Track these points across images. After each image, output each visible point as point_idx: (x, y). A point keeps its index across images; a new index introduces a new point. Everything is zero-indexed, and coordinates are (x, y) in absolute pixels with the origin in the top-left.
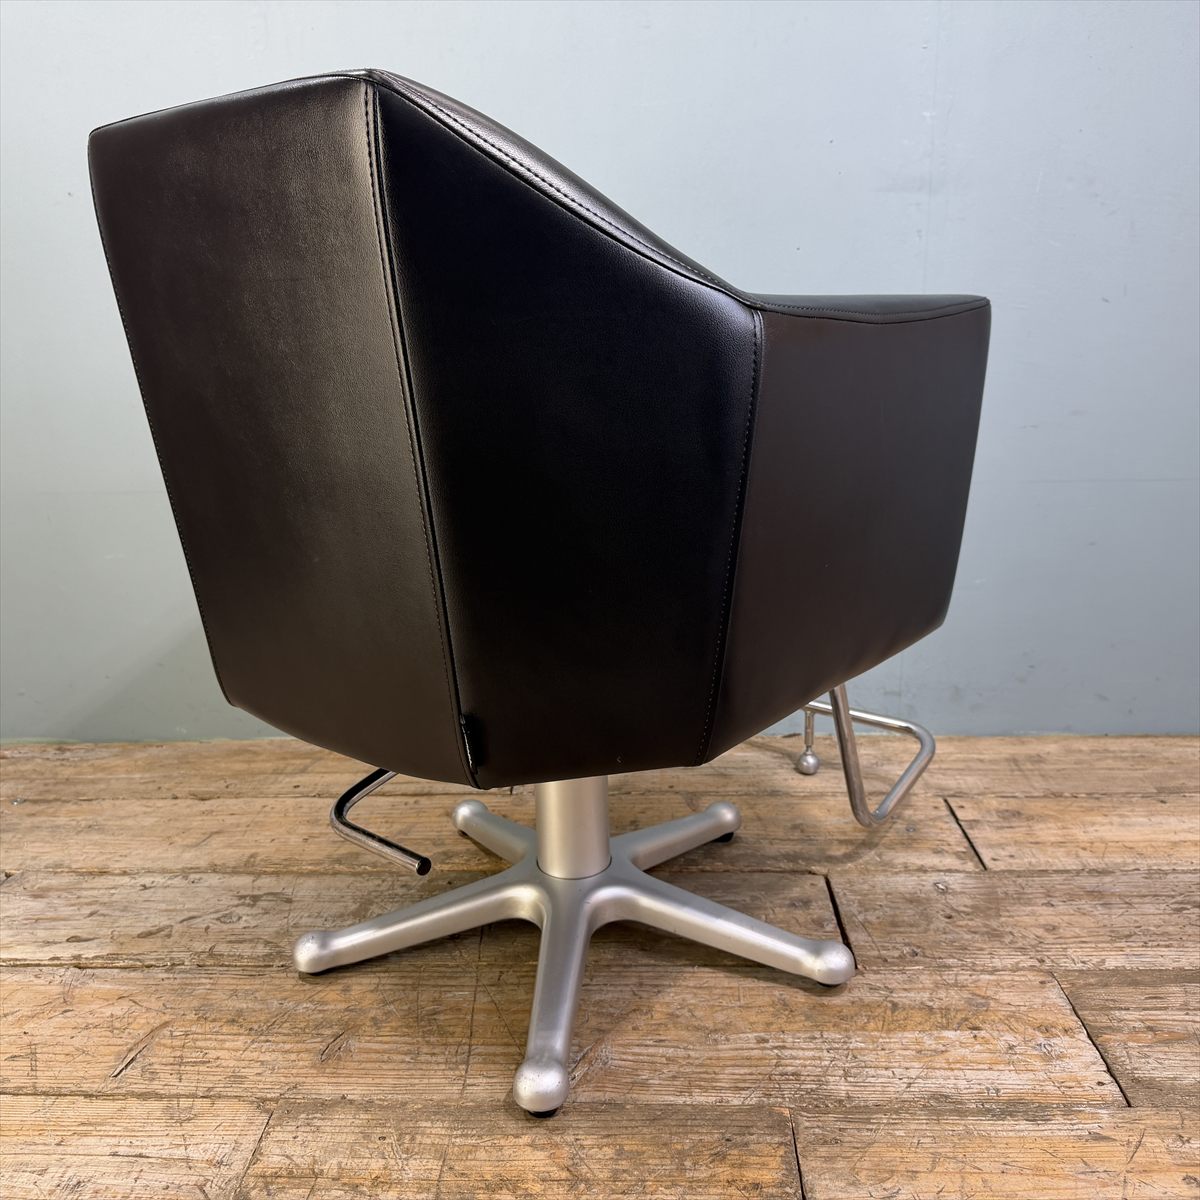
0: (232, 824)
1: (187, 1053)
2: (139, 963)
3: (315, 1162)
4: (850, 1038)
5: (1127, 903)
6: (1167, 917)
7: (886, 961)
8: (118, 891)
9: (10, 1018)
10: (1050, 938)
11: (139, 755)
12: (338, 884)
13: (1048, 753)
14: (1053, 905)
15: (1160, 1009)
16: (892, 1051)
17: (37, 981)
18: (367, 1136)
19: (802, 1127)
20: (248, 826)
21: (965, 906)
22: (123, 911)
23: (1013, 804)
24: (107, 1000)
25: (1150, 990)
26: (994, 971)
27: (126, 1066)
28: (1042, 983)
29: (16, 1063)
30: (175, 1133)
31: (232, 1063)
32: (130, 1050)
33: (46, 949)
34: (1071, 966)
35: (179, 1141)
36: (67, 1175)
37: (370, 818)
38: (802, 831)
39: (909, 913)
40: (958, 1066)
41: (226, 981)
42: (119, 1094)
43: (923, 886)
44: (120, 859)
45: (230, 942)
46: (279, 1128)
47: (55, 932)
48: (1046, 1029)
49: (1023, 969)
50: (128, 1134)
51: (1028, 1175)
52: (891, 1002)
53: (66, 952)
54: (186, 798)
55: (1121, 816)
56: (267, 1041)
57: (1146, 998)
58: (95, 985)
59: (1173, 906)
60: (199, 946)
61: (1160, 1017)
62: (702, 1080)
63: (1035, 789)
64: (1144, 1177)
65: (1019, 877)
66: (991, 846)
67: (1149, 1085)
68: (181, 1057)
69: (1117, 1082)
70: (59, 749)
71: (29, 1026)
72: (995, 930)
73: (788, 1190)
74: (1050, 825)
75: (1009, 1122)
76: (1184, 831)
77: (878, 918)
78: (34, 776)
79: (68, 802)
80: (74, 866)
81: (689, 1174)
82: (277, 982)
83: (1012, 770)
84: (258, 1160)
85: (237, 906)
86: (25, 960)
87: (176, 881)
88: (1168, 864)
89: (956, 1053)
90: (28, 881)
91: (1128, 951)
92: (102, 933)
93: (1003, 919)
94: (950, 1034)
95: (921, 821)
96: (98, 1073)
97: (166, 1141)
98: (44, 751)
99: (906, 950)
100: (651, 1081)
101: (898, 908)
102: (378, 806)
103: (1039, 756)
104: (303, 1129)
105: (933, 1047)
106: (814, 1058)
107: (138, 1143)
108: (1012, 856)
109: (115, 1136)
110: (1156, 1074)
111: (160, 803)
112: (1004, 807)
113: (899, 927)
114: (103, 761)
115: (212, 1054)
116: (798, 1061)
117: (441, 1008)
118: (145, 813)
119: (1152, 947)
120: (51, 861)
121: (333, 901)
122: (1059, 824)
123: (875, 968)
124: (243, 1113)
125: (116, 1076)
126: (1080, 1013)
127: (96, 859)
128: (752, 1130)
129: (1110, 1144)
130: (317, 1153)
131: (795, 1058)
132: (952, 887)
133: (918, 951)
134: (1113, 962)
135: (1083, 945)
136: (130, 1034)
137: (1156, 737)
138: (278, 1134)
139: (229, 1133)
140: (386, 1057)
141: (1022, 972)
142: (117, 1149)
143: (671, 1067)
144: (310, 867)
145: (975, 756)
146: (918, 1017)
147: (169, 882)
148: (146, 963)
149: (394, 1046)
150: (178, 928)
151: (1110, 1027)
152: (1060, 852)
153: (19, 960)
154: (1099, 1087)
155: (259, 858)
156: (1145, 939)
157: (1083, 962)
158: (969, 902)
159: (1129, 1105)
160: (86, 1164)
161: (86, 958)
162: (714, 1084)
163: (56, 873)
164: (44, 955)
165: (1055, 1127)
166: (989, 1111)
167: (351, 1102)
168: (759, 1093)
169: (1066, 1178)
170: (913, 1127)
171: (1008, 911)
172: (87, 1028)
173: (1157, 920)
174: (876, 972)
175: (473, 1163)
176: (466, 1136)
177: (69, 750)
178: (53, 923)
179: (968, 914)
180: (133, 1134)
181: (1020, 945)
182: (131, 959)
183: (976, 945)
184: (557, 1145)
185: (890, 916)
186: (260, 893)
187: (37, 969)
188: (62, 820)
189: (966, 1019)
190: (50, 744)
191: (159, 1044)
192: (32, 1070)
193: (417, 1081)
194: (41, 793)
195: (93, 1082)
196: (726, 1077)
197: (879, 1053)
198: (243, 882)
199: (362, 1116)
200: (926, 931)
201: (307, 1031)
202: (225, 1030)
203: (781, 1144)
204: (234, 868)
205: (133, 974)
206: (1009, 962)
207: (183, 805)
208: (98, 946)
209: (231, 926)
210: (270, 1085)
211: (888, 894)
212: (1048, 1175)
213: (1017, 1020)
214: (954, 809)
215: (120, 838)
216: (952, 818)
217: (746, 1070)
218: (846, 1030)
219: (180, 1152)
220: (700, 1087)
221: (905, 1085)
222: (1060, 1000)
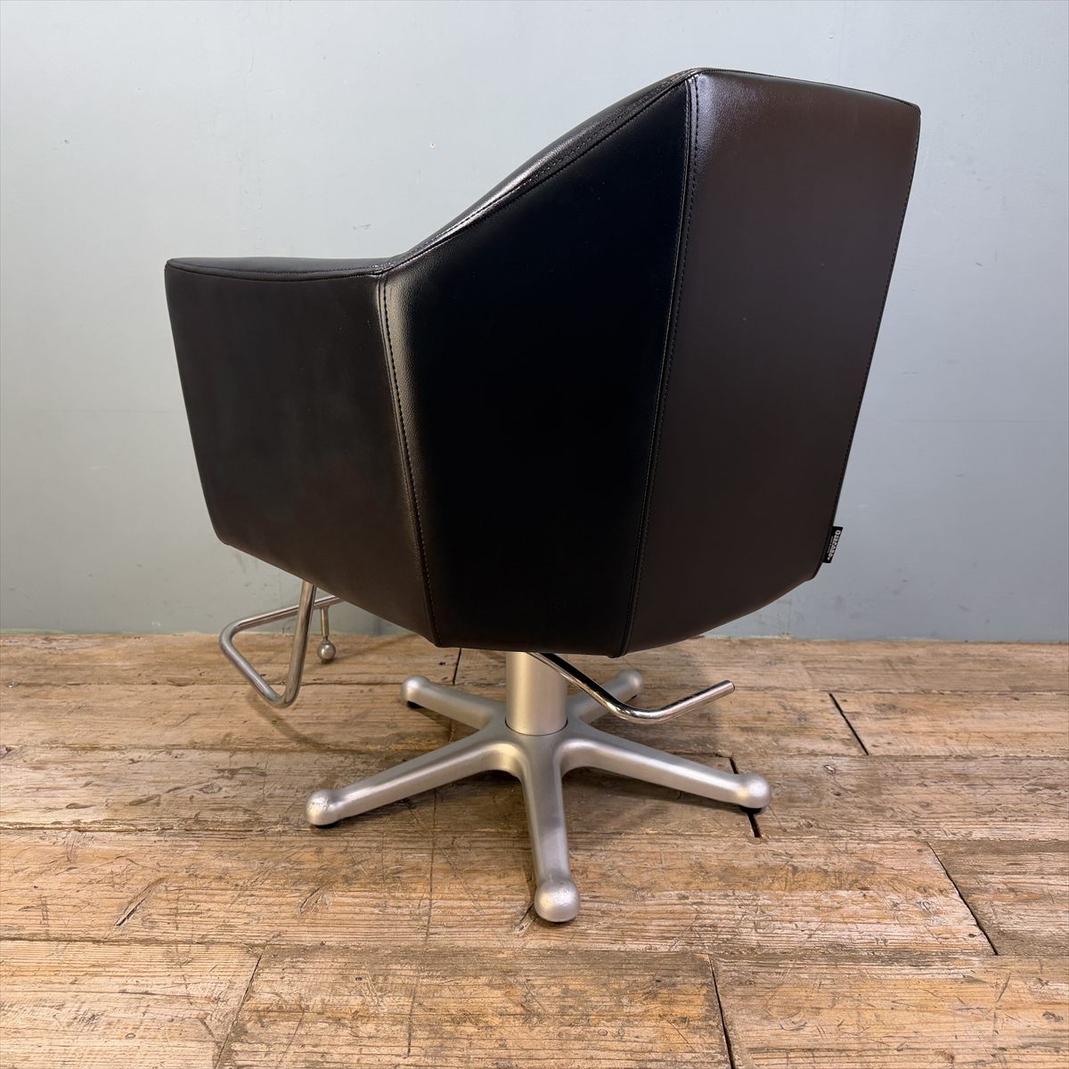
0: (207, 708)
1: (181, 905)
2: (132, 828)
3: (301, 999)
4: (758, 896)
5: (989, 784)
6: (1023, 796)
7: (786, 831)
8: (108, 764)
9: (21, 874)
10: (924, 813)
11: (120, 645)
12: (306, 760)
13: (917, 656)
14: (926, 786)
15: (1020, 873)
16: (794, 908)
17: (42, 842)
18: (345, 977)
19: (720, 970)
20: (222, 709)
21: (852, 785)
22: (114, 782)
23: (889, 699)
24: (107, 859)
25: (1010, 858)
26: (878, 841)
27: (128, 916)
28: (919, 851)
29: (28, 913)
30: (176, 974)
31: (222, 914)
32: (131, 903)
33: (48, 814)
34: (943, 837)
35: (180, 980)
36: (83, 1009)
37: (331, 704)
38: (709, 719)
39: (803, 791)
40: (851, 920)
41: (212, 843)
42: (123, 941)
43: (815, 767)
44: (109, 736)
45: (213, 810)
46: (267, 970)
47: (55, 800)
48: (924, 890)
49: (903, 839)
50: (134, 974)
51: (913, 1011)
52: (792, 865)
53: (67, 817)
54: (165, 684)
55: (981, 710)
56: (252, 895)
57: (1008, 865)
58: (94, 846)
59: (1028, 787)
60: (186, 813)
61: (1019, 881)
62: (633, 930)
63: (907, 686)
64: (1010, 1013)
65: (896, 761)
66: (872, 734)
67: (1012, 937)
68: (176, 908)
69: (985, 934)
70: (46, 639)
71: (38, 881)
72: (878, 806)
73: (711, 1022)
74: (921, 718)
75: (896, 967)
76: (1035, 724)
77: (777, 794)
78: (25, 663)
79: (59, 686)
80: (68, 742)
81: (626, 1010)
82: (258, 844)
83: (887, 670)
84: (251, 997)
85: (216, 778)
86: (30, 824)
87: (162, 756)
88: (1022, 752)
89: (850, 909)
90: (27, 755)
91: (991, 824)
92: (97, 801)
93: (884, 797)
94: (843, 893)
95: (811, 712)
96: (103, 922)
97: (169, 981)
98: (33, 640)
99: (803, 821)
100: (590, 931)
101: (795, 787)
102: (337, 694)
103: (909, 658)
104: (288, 971)
105: (830, 904)
106: (728, 913)
107: (144, 982)
108: (889, 743)
109: (123, 976)
110: (1018, 928)
111: (142, 688)
112: (881, 701)
113: (796, 802)
114: (87, 650)
115: (204, 906)
116: (714, 915)
117: (403, 868)
118: (128, 696)
119: (1011, 821)
120: (47, 738)
121: (302, 774)
122: (929, 717)
123: (777, 837)
124: (235, 957)
125: (120, 925)
126: (952, 876)
127: (87, 737)
128: (677, 973)
129: (981, 985)
130: (303, 991)
131: (712, 913)
132: (839, 768)
133: (812, 823)
134: (978, 835)
135: (952, 819)
136: (129, 888)
137: (1009, 644)
138: (266, 975)
139: (224, 973)
140: (357, 910)
141: (902, 842)
142: (125, 987)
143: (606, 919)
144: (280, 746)
145: (855, 657)
146: (815, 878)
147: (155, 757)
148: (139, 828)
149: (365, 900)
150: (165, 796)
151: (978, 889)
152: (931, 740)
153: (25, 824)
154: (970, 939)
155: (234, 737)
156: (1004, 814)
157: (954, 834)
158: (854, 782)
159: (996, 954)
160: (99, 1000)
161: (85, 823)
162: (644, 934)
163: (52, 748)
164: (47, 819)
165: (934, 971)
166: (878, 957)
167: (330, 948)
168: (682, 942)
169: (946, 1013)
170: (814, 971)
171: (888, 790)
172: (90, 883)
173: (1014, 799)
174: (778, 841)
175: (439, 1000)
176: (432, 977)
177: (55, 640)
178: (54, 792)
179: (854, 792)
180: (139, 974)
181: (899, 819)
182: (125, 824)
183: (864, 818)
184: (511, 985)
185: (788, 793)
186: (238, 767)
187: (41, 832)
188: (54, 702)
189: (856, 881)
190: (37, 634)
191: (155, 898)
192: (44, 919)
193: (386, 930)
194: (33, 677)
195: (100, 930)
196: (653, 928)
197: (784, 908)
198: (221, 757)
199: (340, 960)
200: (819, 806)
201: (286, 886)
202: (213, 885)
203: (703, 984)
204: (212, 745)
205: (127, 837)
206: (890, 833)
207: (162, 690)
208: (95, 812)
209: (213, 796)
210: (257, 932)
211: (784, 774)
212: (930, 1012)
213: (900, 882)
214: (839, 702)
215: (107, 718)
216: (837, 710)
217: (671, 923)
218: (754, 889)
219: (181, 990)
220: (631, 936)
221: (807, 936)
222: (934, 865)
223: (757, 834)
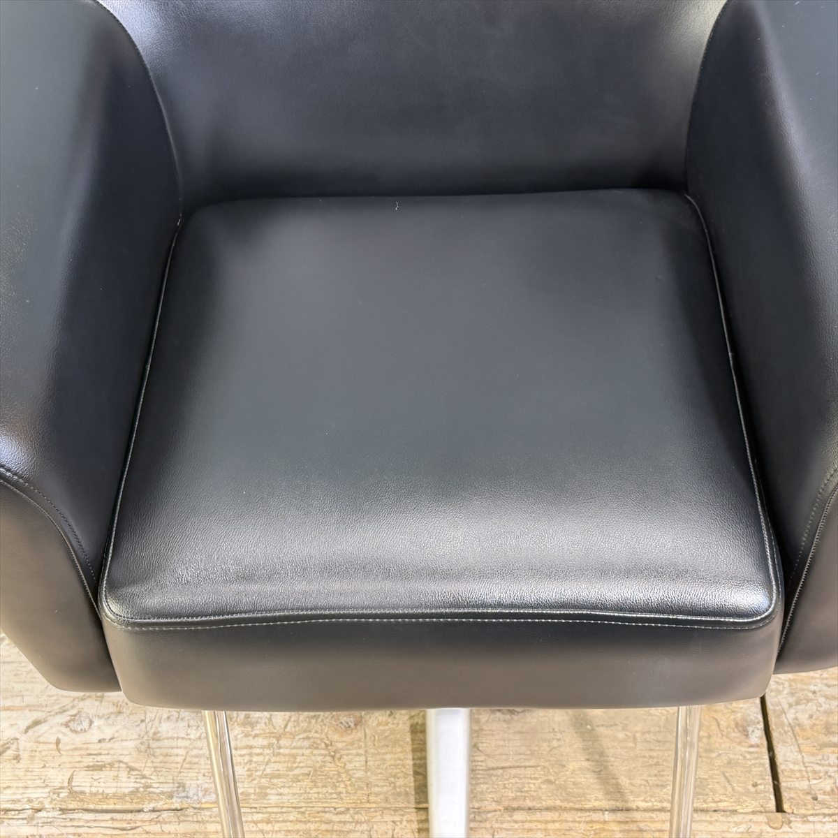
7: (815, 799)
45: (88, 768)
174: (805, 819)
209: (83, 737)
223: (779, 808)
